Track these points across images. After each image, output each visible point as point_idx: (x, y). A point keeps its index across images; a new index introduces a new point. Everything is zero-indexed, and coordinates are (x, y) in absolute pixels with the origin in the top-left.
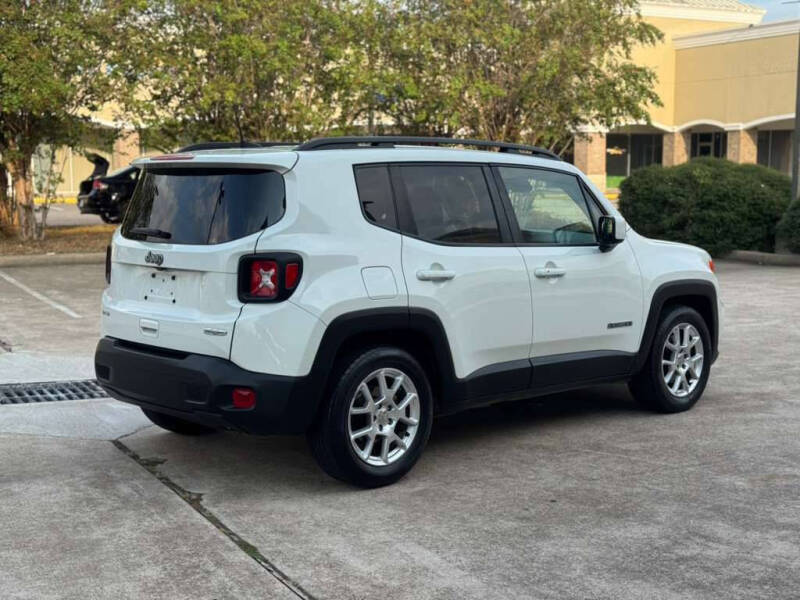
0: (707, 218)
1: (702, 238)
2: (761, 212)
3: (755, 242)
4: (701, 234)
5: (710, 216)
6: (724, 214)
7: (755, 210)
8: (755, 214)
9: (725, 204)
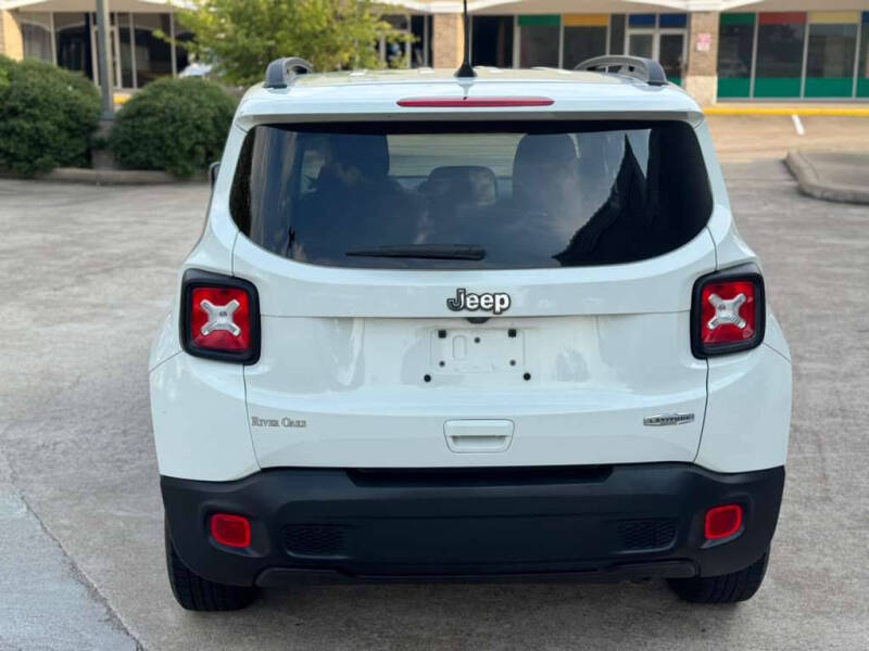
0: (18, 130)
1: (12, 155)
2: (78, 121)
3: (77, 157)
4: (12, 151)
5: (22, 128)
6: (39, 124)
7: (71, 118)
8: (73, 124)
9: (37, 112)
